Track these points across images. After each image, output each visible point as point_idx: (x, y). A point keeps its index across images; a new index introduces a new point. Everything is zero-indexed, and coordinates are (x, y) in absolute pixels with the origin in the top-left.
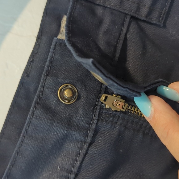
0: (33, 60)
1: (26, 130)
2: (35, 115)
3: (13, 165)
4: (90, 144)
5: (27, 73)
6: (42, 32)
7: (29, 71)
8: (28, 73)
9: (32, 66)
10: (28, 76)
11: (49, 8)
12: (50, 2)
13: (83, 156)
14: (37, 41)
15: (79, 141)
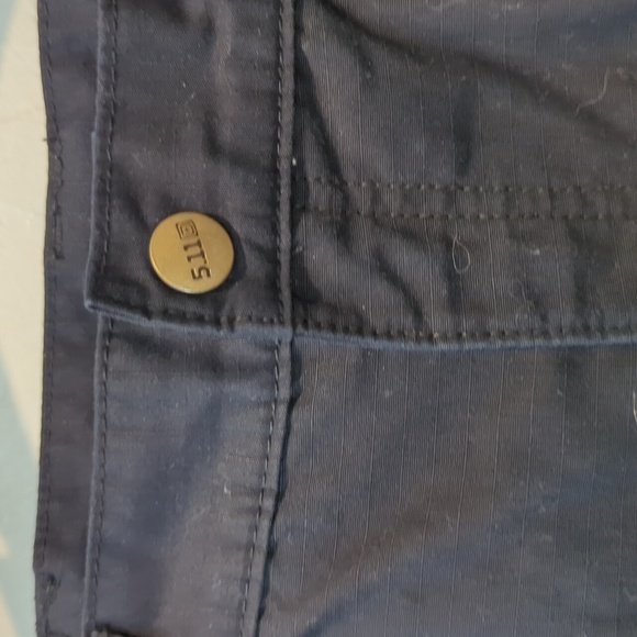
0: (58, 207)
1: (104, 416)
2: (111, 369)
3: (101, 514)
4: (292, 403)
5: (55, 250)
6: (55, 120)
7: (58, 240)
8: (59, 249)
9: (61, 225)
10: (59, 256)
11: (50, 42)
12: (47, 24)
13: (281, 441)
14: (51, 150)
15: (258, 404)
